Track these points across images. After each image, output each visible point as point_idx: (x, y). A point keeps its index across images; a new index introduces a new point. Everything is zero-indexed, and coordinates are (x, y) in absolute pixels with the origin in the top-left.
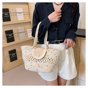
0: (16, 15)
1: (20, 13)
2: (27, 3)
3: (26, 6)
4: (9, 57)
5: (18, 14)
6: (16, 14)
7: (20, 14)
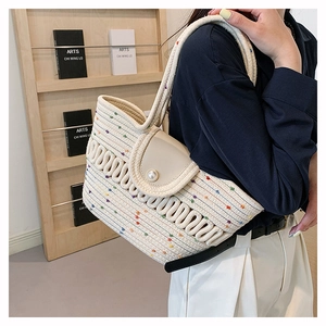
0: (110, 56)
1: (122, 48)
2: (156, 12)
3: (149, 22)
4: (71, 206)
5: (116, 52)
6: (110, 52)
7: (125, 52)
